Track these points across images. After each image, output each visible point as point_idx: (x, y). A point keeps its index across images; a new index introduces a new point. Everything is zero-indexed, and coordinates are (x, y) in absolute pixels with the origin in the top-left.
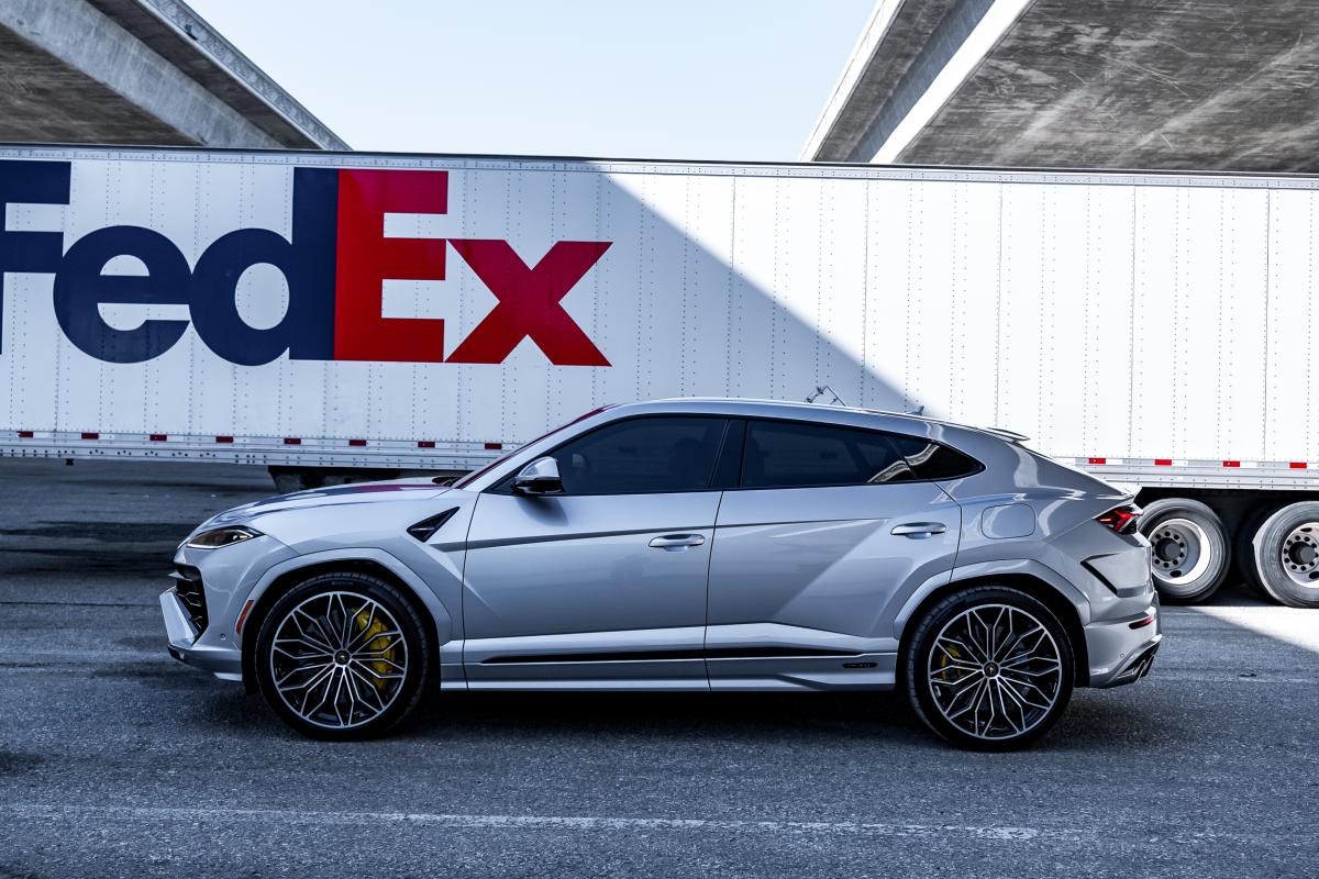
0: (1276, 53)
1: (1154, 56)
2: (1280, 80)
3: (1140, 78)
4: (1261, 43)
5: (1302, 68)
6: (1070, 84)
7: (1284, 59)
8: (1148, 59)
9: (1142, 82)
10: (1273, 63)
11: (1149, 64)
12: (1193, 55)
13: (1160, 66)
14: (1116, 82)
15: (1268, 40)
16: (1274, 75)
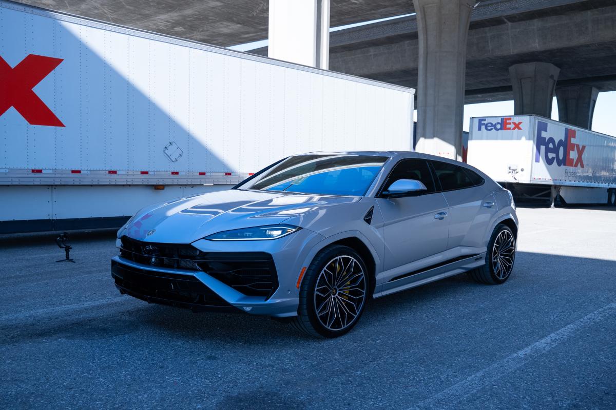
0: (161, 14)
1: (110, 4)
2: (155, 24)
3: (97, 11)
4: (160, 9)
5: (167, 21)
6: (61, 7)
7: (163, 17)
8: (107, 4)
9: (97, 13)
10: (158, 17)
11: (105, 7)
12: (128, 7)
13: (110, 8)
14: (84, 11)
15: (163, 8)
16: (154, 22)
